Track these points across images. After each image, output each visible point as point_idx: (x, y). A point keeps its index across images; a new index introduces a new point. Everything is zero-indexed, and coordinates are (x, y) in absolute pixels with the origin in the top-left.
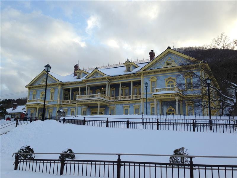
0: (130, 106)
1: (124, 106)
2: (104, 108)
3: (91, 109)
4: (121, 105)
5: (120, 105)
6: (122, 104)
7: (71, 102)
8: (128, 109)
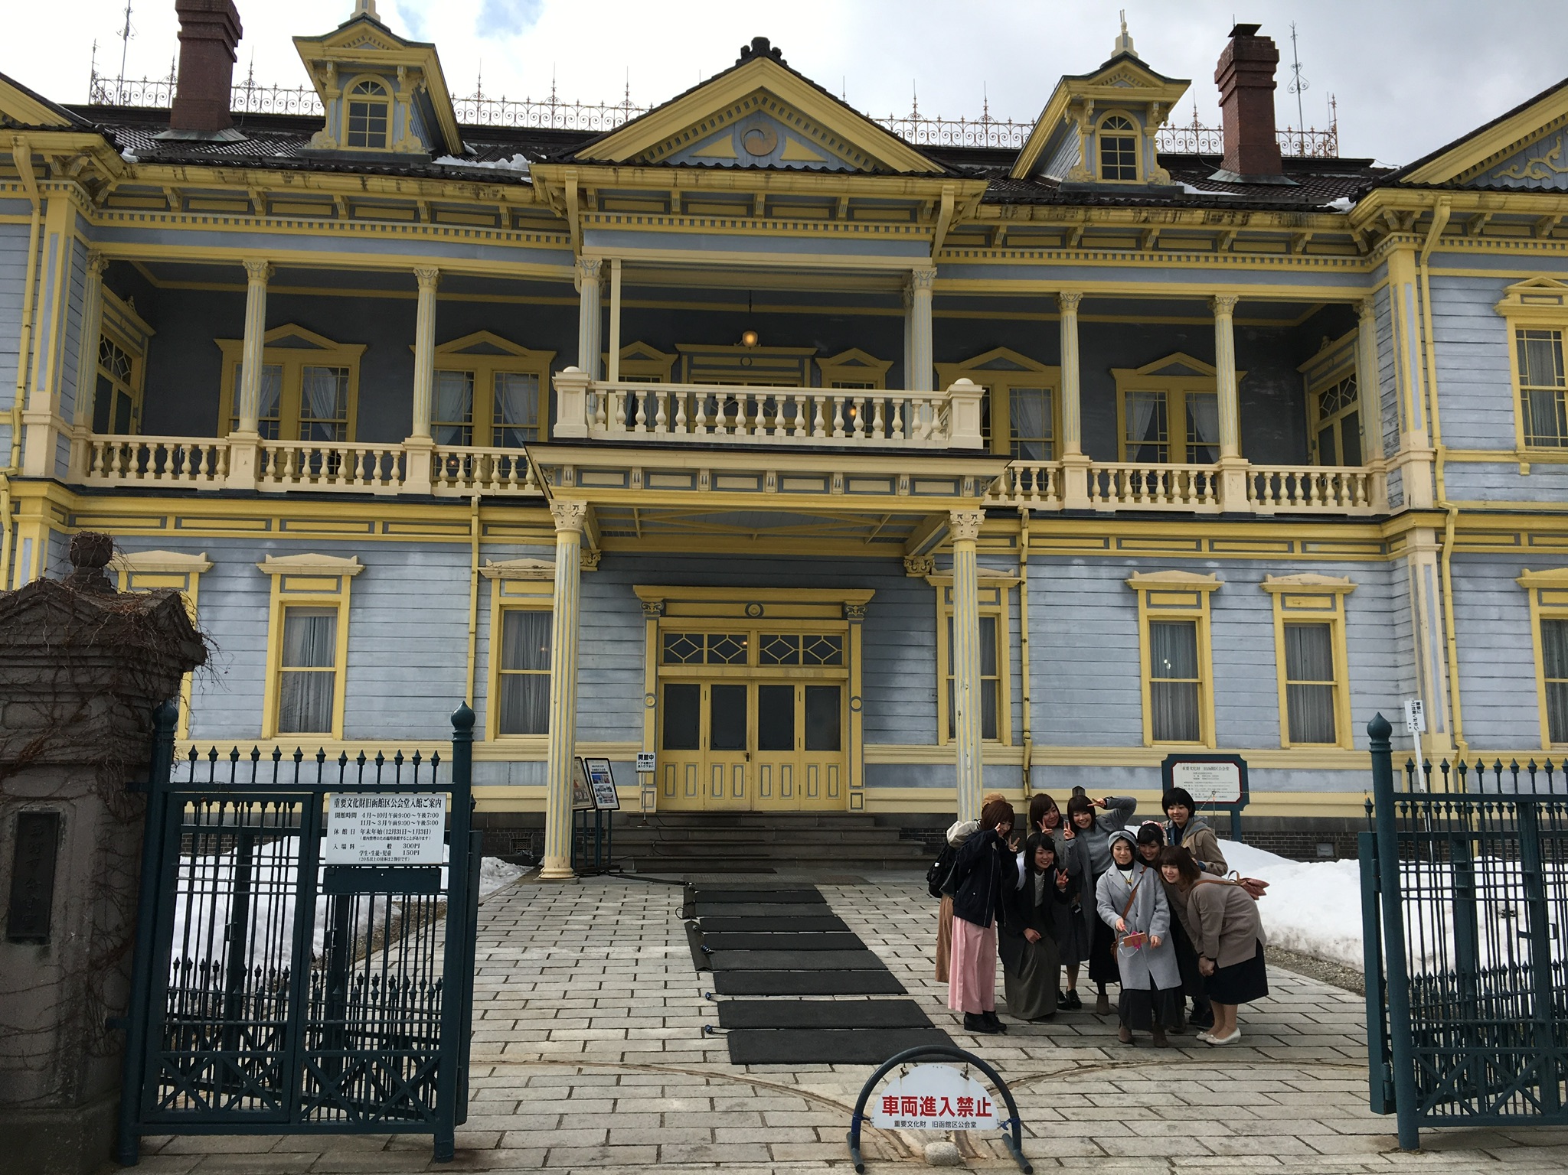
0: (1215, 594)
1: (1138, 578)
2: (867, 595)
3: (640, 591)
4: (1092, 562)
5: (1084, 572)
6: (1117, 562)
7: (261, 473)
8: (1190, 628)
